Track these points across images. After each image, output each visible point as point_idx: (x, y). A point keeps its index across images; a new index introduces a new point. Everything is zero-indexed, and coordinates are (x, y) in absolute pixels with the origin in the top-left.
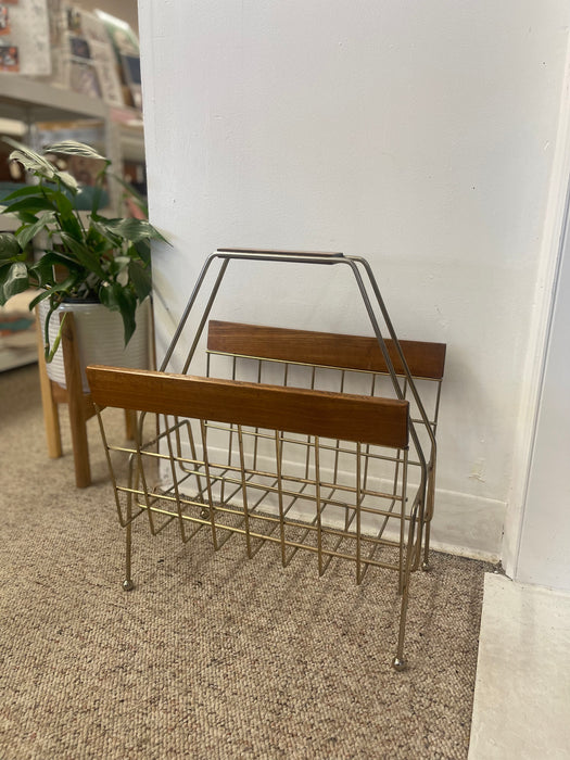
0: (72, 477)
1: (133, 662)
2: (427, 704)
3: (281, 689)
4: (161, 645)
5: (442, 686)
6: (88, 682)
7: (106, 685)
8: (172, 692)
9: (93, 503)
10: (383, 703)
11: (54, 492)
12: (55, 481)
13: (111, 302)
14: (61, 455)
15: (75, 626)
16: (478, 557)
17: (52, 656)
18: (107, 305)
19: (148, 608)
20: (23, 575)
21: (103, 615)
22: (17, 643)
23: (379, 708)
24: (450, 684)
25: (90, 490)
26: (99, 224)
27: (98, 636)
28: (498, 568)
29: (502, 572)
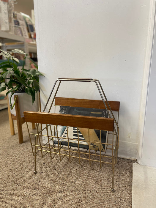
0: (18, 140)
1: (38, 193)
2: (120, 201)
3: (79, 198)
4: (45, 188)
5: (123, 195)
6: (26, 199)
7: (31, 200)
8: (49, 201)
9: (24, 148)
10: (107, 201)
11: (13, 145)
12: (13, 142)
13: (28, 92)
14: (14, 134)
15: (21, 183)
16: (131, 159)
17: (15, 192)
18: (27, 93)
19: (41, 177)
20: (6, 169)
21: (29, 180)
22: (5, 188)
23: (106, 203)
24: (126, 195)
25: (23, 144)
26: (25, 71)
27: (28, 186)
28: (136, 162)
29: (137, 163)
